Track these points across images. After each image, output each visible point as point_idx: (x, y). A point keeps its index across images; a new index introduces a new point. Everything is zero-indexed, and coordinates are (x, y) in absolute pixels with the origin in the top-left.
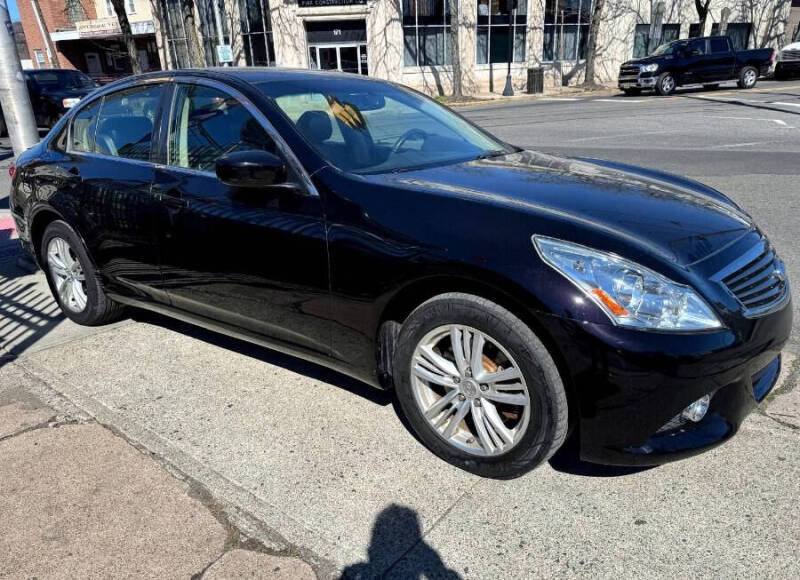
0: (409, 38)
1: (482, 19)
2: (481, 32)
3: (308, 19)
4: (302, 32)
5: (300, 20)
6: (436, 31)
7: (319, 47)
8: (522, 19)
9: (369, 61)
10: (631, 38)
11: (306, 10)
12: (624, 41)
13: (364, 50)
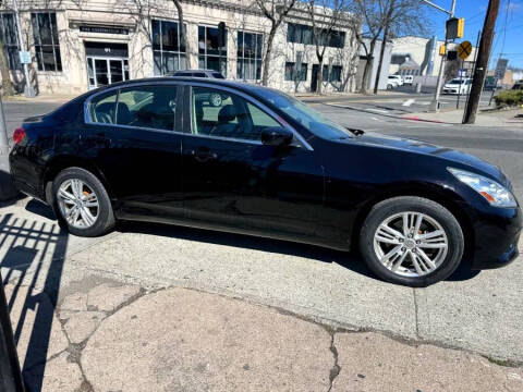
0: (157, 58)
1: (201, 51)
2: (201, 58)
3: (87, 40)
4: (82, 48)
5: (81, 40)
6: (173, 55)
7: (94, 58)
8: (225, 53)
9: (130, 70)
10: (284, 70)
11: (86, 34)
12: (280, 71)
13: (126, 63)
